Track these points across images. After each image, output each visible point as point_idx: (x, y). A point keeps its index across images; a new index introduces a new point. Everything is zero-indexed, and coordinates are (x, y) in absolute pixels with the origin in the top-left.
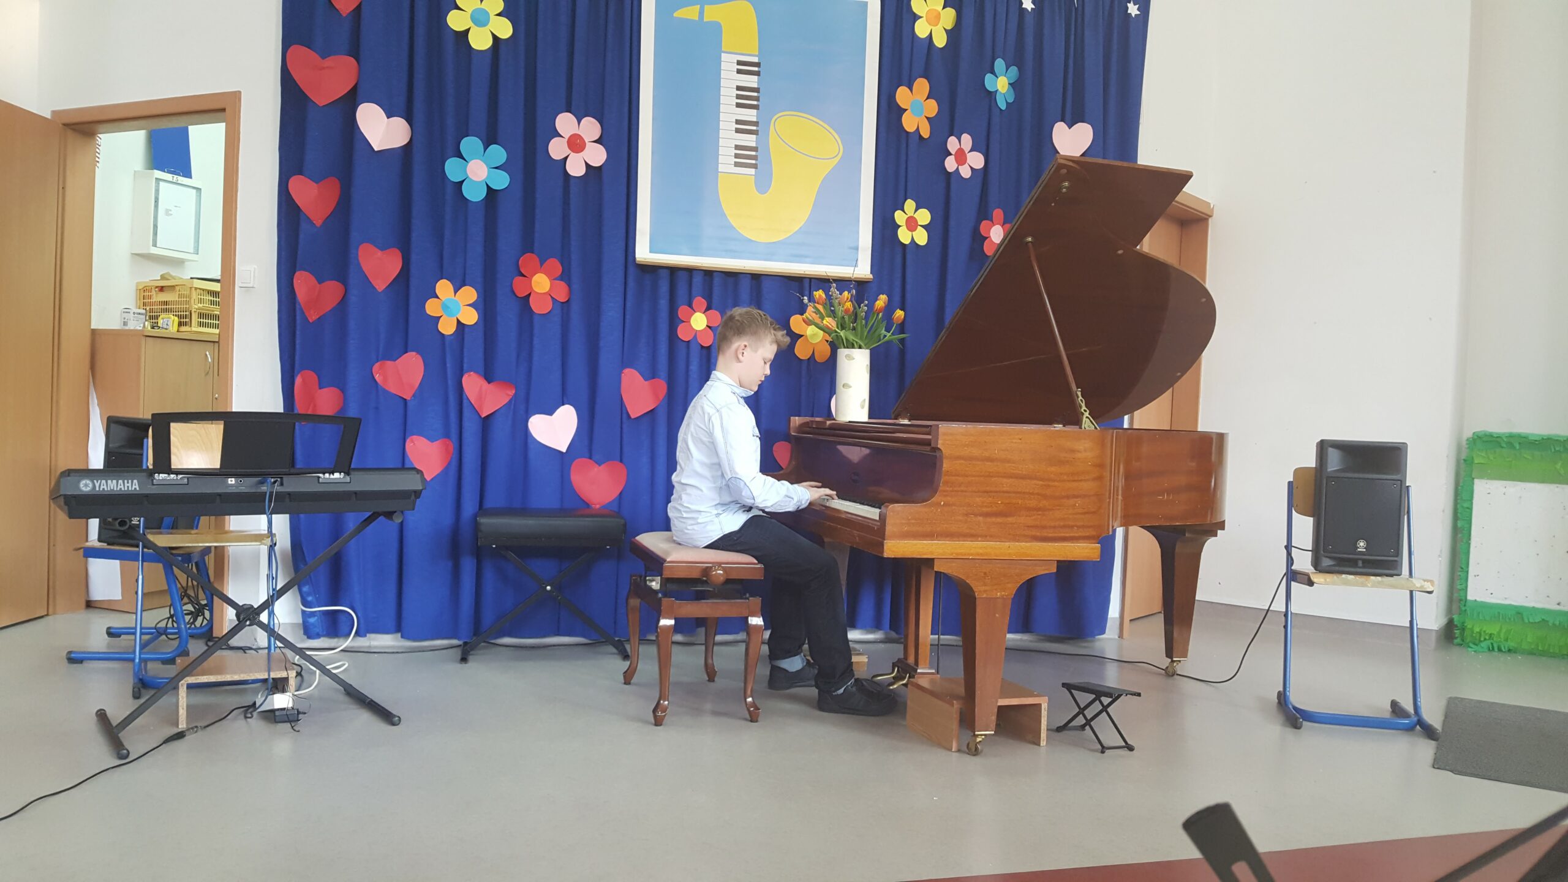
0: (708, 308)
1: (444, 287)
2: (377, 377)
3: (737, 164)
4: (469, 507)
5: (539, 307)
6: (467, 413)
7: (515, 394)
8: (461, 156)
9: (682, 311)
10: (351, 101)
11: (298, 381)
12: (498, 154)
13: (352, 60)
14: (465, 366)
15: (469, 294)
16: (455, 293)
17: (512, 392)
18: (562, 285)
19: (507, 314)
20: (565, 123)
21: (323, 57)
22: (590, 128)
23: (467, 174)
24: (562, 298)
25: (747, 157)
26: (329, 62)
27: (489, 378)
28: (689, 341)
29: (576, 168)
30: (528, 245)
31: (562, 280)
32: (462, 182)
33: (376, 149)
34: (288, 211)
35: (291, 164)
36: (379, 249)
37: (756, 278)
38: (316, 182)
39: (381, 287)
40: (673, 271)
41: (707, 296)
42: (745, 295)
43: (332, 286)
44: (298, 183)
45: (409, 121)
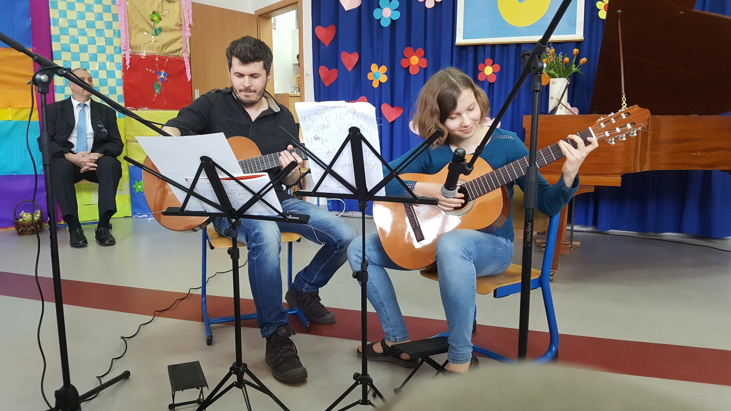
0: (493, 64)
1: (374, 67)
5: (413, 71)
6: (383, 121)
7: (403, 113)
8: (380, 8)
9: (480, 66)
12: (396, 3)
14: (383, 101)
15: (384, 69)
16: (378, 69)
17: (402, 111)
18: (424, 61)
19: (400, 76)
23: (382, 15)
24: (424, 66)
27: (392, 105)
28: (483, 81)
29: (430, 4)
30: (408, 44)
31: (424, 58)
32: (380, 19)
33: (346, 10)
34: (316, 41)
35: (316, 22)
36: (349, 53)
37: (518, 45)
38: (325, 28)
39: (350, 69)
40: (476, 47)
41: (493, 57)
42: (512, 55)
43: (334, 71)
44: (318, 29)
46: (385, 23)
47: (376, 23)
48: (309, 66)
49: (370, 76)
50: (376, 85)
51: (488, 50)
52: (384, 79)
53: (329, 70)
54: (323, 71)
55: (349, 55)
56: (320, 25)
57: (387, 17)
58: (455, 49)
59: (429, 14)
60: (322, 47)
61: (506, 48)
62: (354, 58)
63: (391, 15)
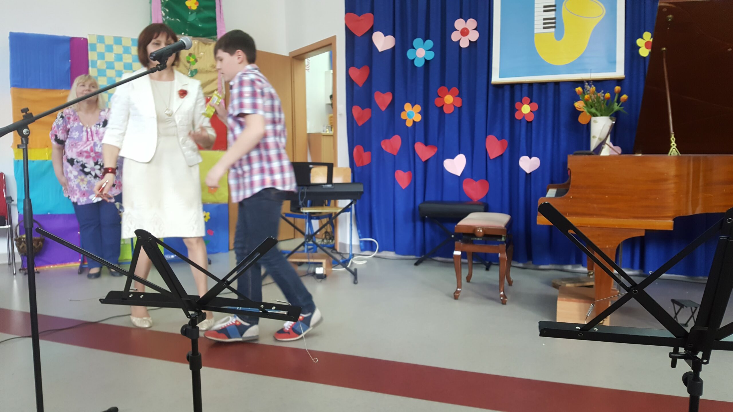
0: (531, 102)
1: (408, 107)
2: (383, 147)
3: (544, 28)
4: (419, 201)
5: (447, 110)
6: (417, 160)
7: (438, 151)
8: (414, 48)
9: (517, 105)
10: (371, 31)
11: (355, 150)
12: (430, 43)
13: (371, 14)
14: (416, 140)
15: (418, 108)
16: (412, 108)
17: (436, 150)
18: (459, 100)
19: (434, 115)
20: (459, 24)
21: (359, 16)
22: (472, 23)
23: (416, 55)
24: (458, 105)
25: (549, 24)
26: (362, 17)
27: (426, 144)
28: (520, 120)
29: (464, 44)
30: (443, 83)
31: (459, 97)
32: (414, 59)
33: (380, 50)
34: (350, 82)
35: (350, 63)
36: (382, 93)
37: (557, 84)
38: (359, 69)
39: (383, 109)
40: (512, 86)
41: (530, 96)
42: (551, 93)
43: (367, 111)
44: (352, 70)
45: (394, 36)
46: (419, 64)
47: (409, 63)
48: (342, 105)
49: (403, 116)
50: (409, 124)
51: (525, 88)
52: (418, 118)
53: (363, 110)
54: (356, 110)
55: (382, 95)
56: (354, 66)
57: (421, 57)
58: (491, 88)
59: (463, 53)
60: (355, 87)
61: (544, 86)
62: (388, 98)
63: (425, 56)
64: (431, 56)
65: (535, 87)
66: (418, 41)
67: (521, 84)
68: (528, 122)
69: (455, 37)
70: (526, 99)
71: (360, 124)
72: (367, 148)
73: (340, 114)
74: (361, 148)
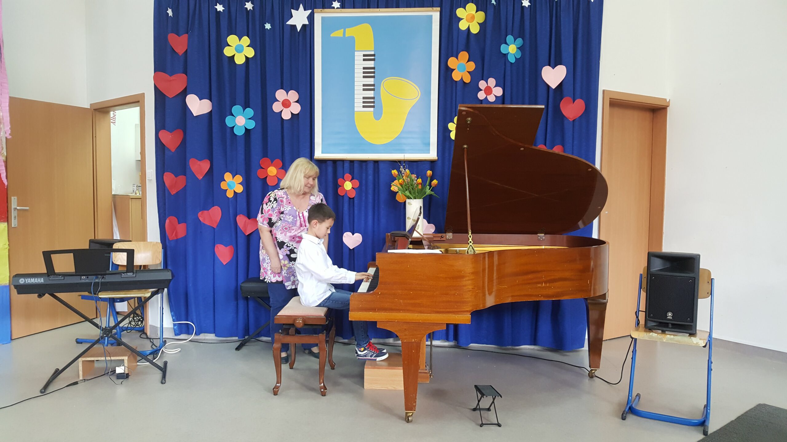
0: (353, 179)
1: (228, 176)
2: (200, 218)
3: (364, 107)
4: (241, 279)
5: (271, 182)
6: (239, 233)
8: (233, 115)
9: (340, 181)
10: (184, 93)
11: (167, 221)
12: (250, 112)
13: (184, 75)
14: (238, 212)
15: (239, 178)
16: (233, 178)
19: (256, 187)
20: (281, 94)
21: (171, 76)
22: (293, 96)
23: (235, 123)
25: (369, 103)
26: (173, 77)
27: (248, 217)
28: (343, 196)
29: (286, 115)
30: (265, 154)
32: (234, 127)
33: (195, 115)
34: (160, 147)
35: (160, 125)
36: (199, 160)
37: (376, 162)
38: (171, 133)
39: (200, 177)
40: (335, 162)
41: (352, 173)
42: (371, 171)
43: (182, 178)
44: (162, 134)
45: (211, 101)
46: (239, 132)
47: (228, 131)
48: (152, 171)
49: (223, 186)
50: (230, 195)
51: (347, 165)
52: (240, 189)
53: (176, 177)
54: (168, 178)
55: (199, 162)
56: (165, 129)
57: (241, 125)
59: (286, 125)
60: (166, 152)
61: (364, 164)
62: (205, 166)
63: (245, 124)
64: (251, 125)
65: (356, 165)
66: (236, 109)
67: (343, 161)
68: (350, 198)
69: (277, 107)
70: (348, 176)
71: (173, 192)
72: (182, 219)
73: (150, 180)
74: (174, 219)
